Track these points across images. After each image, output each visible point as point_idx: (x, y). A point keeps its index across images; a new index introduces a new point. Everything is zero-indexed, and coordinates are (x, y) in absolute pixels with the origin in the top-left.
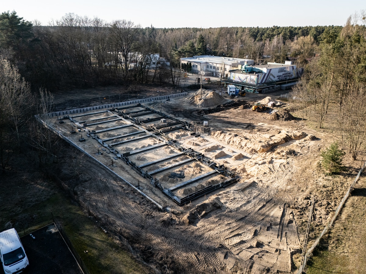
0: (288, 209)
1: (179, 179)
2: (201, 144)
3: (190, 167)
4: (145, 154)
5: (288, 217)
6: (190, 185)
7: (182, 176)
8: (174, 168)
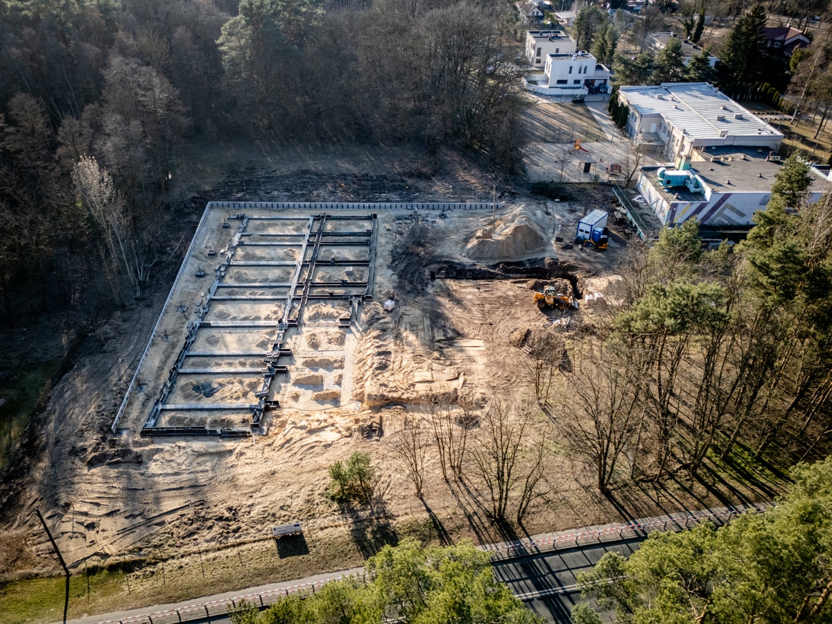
0: (192, 508)
1: (201, 396)
3: (241, 382)
5: (170, 518)
7: (210, 394)
8: (222, 375)
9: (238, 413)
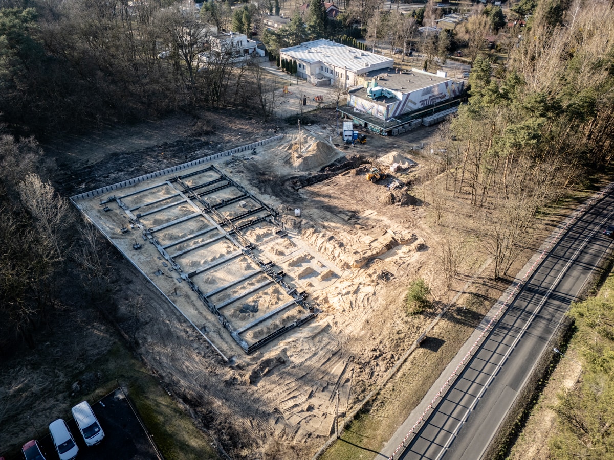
0: (351, 363)
1: (251, 314)
2: (287, 252)
3: (266, 294)
4: (215, 271)
5: (348, 375)
6: (263, 323)
7: (255, 310)
8: (247, 296)
9: (289, 310)
